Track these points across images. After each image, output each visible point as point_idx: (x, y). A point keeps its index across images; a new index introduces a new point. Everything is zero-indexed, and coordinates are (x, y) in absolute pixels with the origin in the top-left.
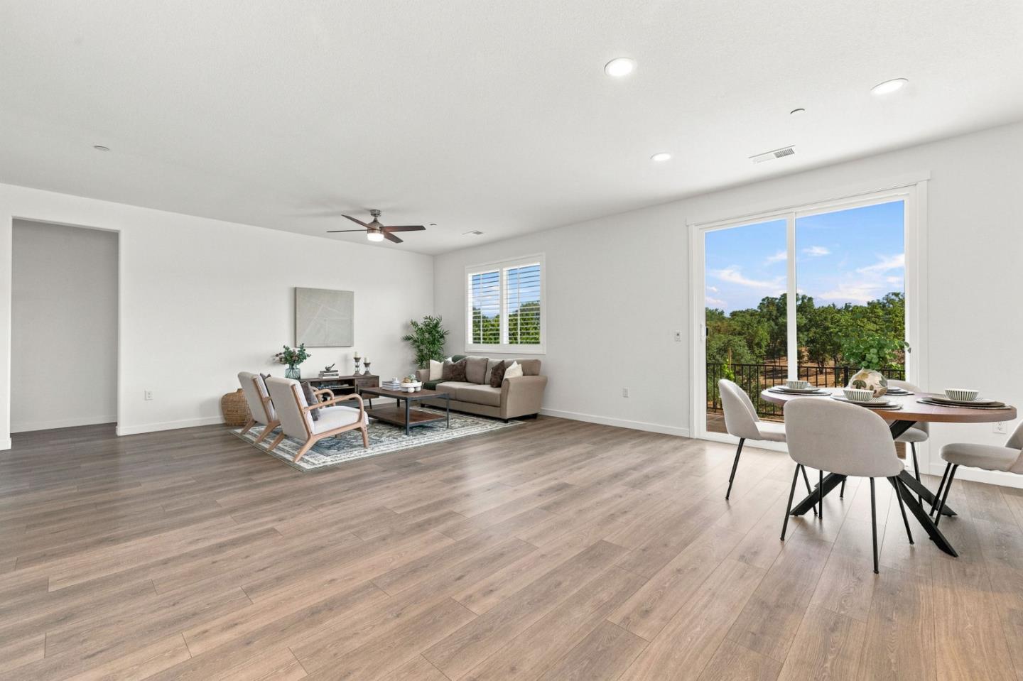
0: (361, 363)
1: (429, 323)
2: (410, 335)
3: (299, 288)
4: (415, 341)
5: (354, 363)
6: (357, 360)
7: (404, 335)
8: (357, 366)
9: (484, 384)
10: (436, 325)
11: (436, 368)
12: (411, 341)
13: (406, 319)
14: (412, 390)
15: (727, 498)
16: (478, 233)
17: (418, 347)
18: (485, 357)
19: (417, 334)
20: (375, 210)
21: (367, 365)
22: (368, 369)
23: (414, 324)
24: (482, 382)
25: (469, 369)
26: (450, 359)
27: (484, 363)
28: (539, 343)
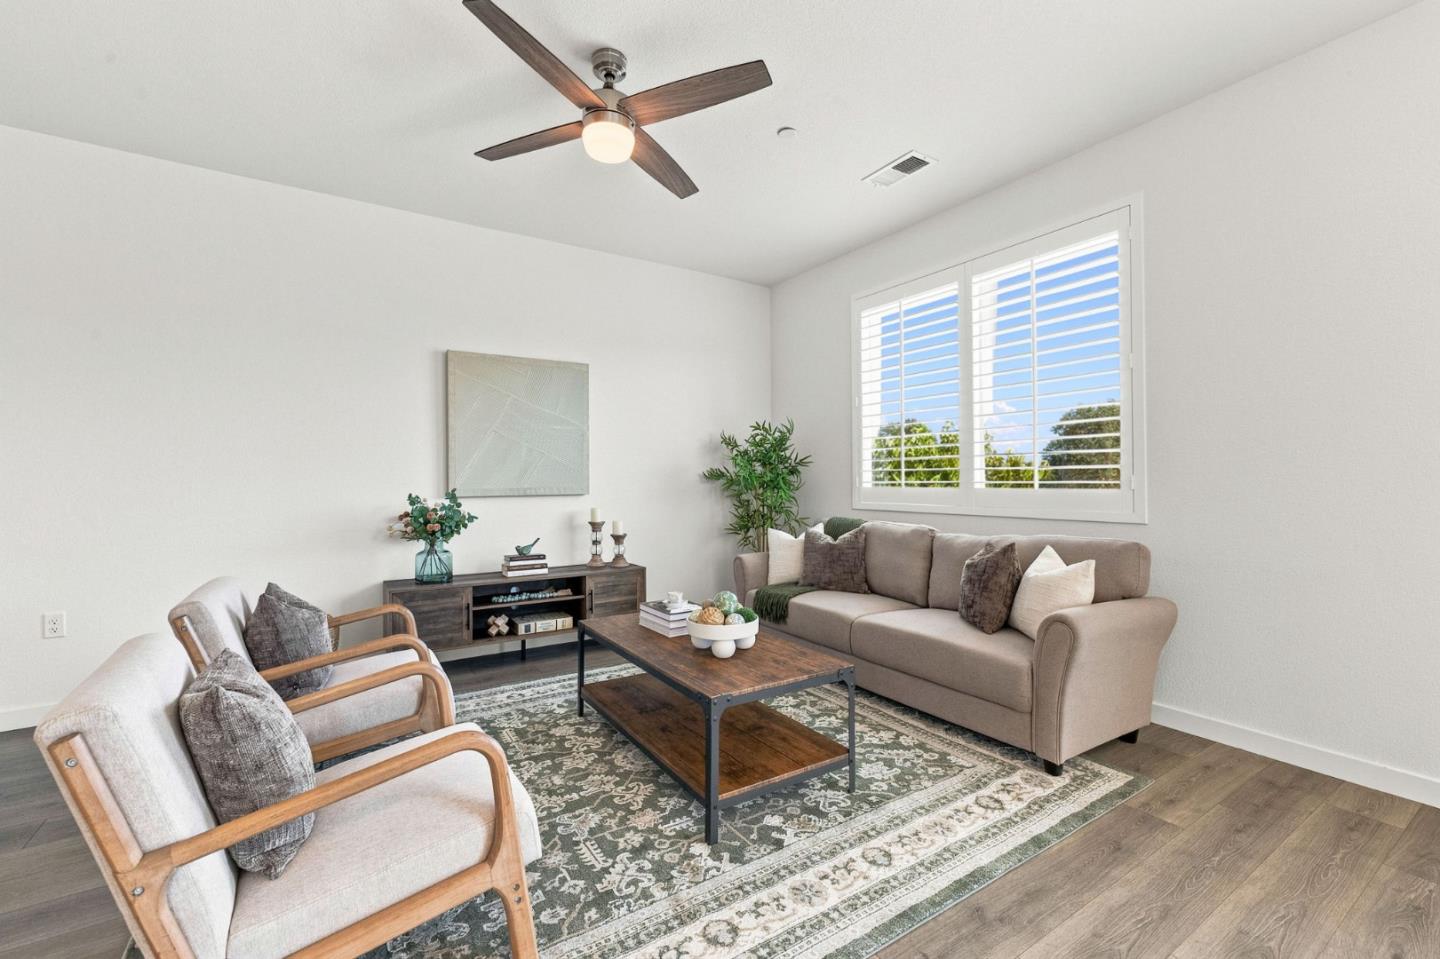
0: (605, 534)
1: (764, 439)
2: (717, 466)
3: (457, 353)
4: (731, 482)
5: (588, 534)
6: (596, 527)
7: (705, 469)
8: (595, 543)
9: (927, 606)
10: (781, 443)
11: (784, 553)
12: (722, 481)
13: (713, 431)
14: (726, 649)
16: (911, 165)
17: (739, 495)
18: (926, 527)
19: (736, 465)
21: (618, 539)
22: (622, 549)
23: (730, 443)
24: (920, 600)
25: (877, 557)
26: (819, 529)
27: (926, 542)
28: (1117, 486)
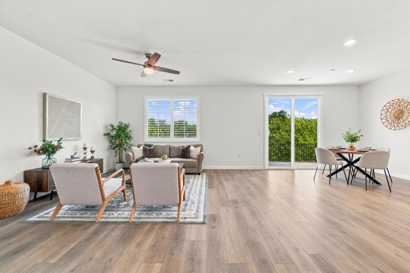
0: (88, 151)
1: (121, 126)
2: (107, 132)
5: (82, 151)
6: (85, 149)
7: (104, 133)
8: (85, 153)
15: (314, 179)
16: (171, 81)
20: (149, 54)
21: (92, 152)
22: (93, 154)
23: (111, 126)
26: (144, 146)
27: (169, 147)
28: (196, 137)
